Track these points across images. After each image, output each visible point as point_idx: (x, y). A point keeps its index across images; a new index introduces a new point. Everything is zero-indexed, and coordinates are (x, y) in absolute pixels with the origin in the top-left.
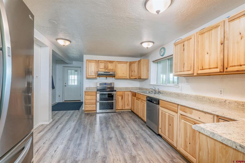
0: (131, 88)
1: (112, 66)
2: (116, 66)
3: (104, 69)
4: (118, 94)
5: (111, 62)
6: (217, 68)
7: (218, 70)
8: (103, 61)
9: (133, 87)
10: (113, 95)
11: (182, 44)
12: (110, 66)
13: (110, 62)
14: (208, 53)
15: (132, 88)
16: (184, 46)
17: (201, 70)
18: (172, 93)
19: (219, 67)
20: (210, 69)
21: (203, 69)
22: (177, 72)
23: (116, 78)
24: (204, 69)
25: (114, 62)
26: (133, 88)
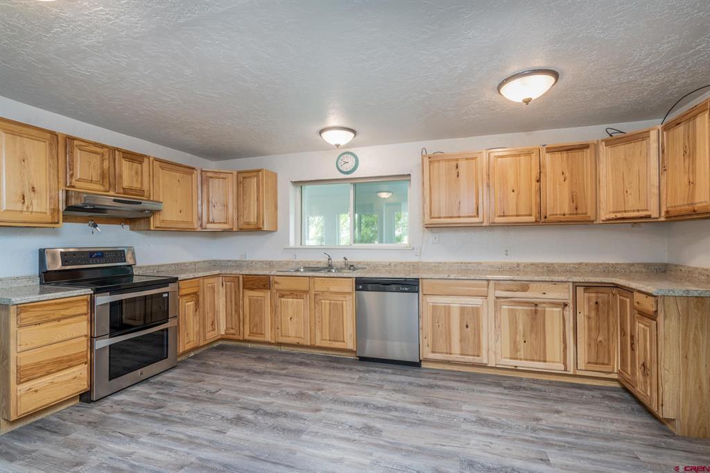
0: (191, 263)
1: (137, 173)
2: (152, 176)
3: (103, 185)
4: (183, 292)
5: (134, 157)
6: (530, 215)
7: (532, 219)
8: (96, 144)
9: (198, 260)
10: (168, 297)
11: (454, 163)
12: (128, 175)
13: (129, 156)
14: (513, 191)
15: (195, 263)
16: (457, 167)
17: (500, 216)
18: (392, 264)
19: (534, 213)
20: (517, 216)
21: (504, 216)
22: (440, 218)
23: (152, 228)
24: (507, 216)
25: (146, 160)
26: (198, 262)
